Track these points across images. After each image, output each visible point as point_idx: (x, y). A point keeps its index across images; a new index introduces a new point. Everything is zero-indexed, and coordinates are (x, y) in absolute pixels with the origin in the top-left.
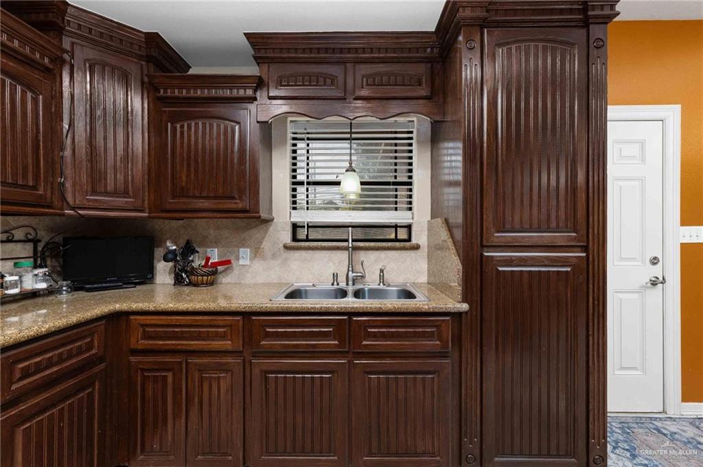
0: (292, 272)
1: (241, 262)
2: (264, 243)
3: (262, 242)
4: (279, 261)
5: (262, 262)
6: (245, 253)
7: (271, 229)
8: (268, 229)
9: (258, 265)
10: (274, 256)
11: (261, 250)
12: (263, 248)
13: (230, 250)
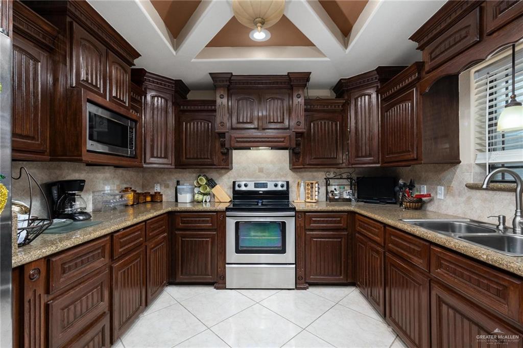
0: (474, 210)
1: (439, 197)
2: (453, 182)
3: (452, 182)
4: (464, 199)
5: (452, 198)
6: (441, 190)
7: (458, 170)
8: (456, 171)
9: (449, 201)
10: (460, 194)
11: (451, 188)
12: (452, 187)
13: (433, 187)
